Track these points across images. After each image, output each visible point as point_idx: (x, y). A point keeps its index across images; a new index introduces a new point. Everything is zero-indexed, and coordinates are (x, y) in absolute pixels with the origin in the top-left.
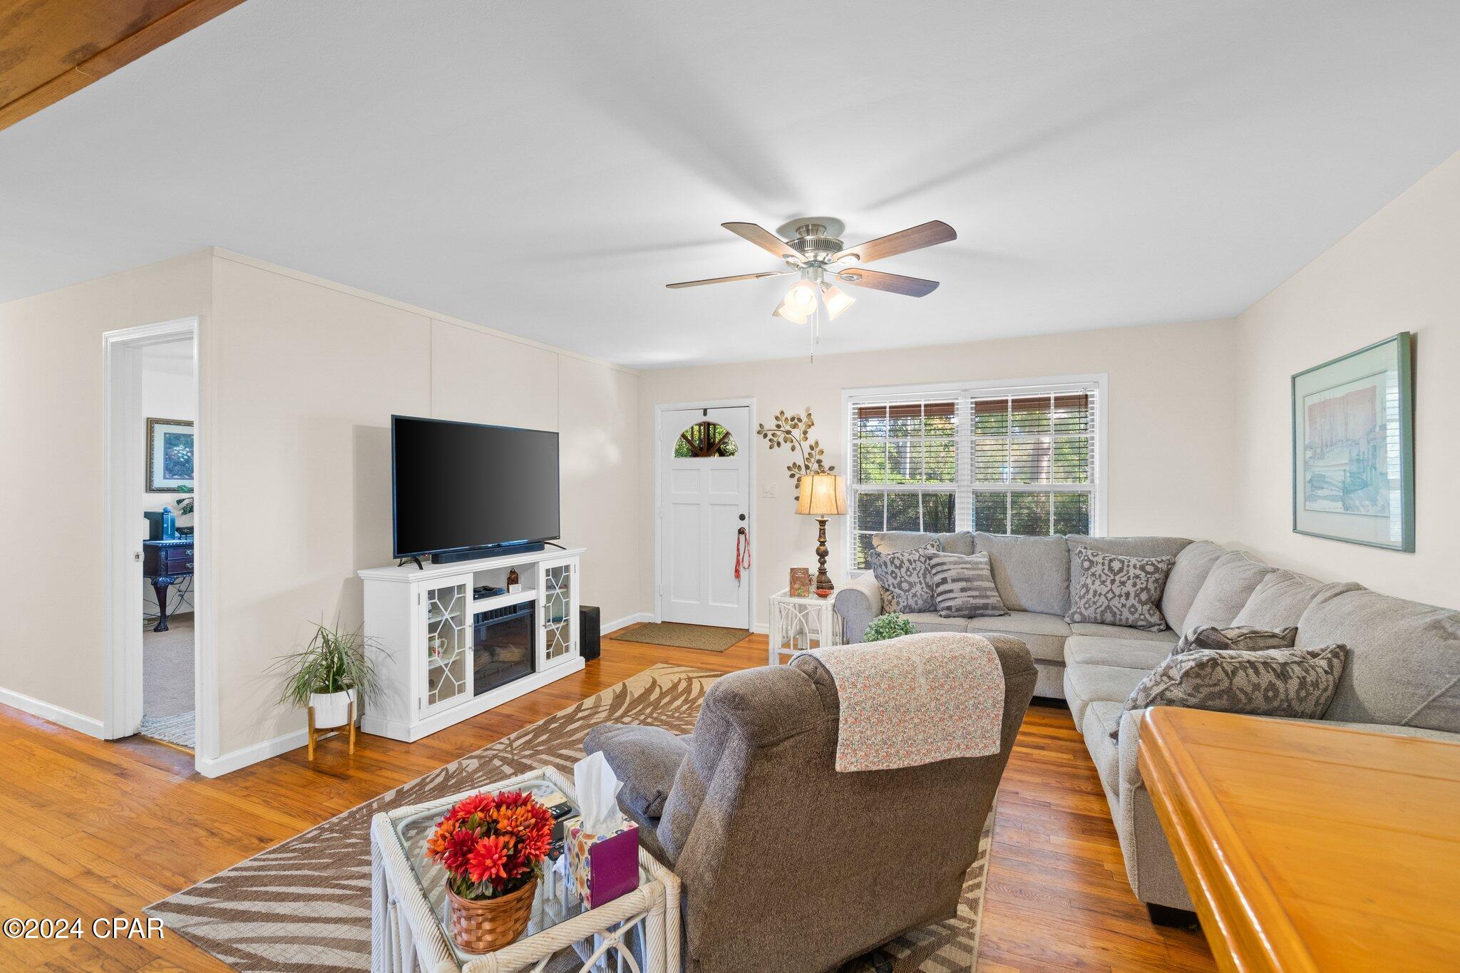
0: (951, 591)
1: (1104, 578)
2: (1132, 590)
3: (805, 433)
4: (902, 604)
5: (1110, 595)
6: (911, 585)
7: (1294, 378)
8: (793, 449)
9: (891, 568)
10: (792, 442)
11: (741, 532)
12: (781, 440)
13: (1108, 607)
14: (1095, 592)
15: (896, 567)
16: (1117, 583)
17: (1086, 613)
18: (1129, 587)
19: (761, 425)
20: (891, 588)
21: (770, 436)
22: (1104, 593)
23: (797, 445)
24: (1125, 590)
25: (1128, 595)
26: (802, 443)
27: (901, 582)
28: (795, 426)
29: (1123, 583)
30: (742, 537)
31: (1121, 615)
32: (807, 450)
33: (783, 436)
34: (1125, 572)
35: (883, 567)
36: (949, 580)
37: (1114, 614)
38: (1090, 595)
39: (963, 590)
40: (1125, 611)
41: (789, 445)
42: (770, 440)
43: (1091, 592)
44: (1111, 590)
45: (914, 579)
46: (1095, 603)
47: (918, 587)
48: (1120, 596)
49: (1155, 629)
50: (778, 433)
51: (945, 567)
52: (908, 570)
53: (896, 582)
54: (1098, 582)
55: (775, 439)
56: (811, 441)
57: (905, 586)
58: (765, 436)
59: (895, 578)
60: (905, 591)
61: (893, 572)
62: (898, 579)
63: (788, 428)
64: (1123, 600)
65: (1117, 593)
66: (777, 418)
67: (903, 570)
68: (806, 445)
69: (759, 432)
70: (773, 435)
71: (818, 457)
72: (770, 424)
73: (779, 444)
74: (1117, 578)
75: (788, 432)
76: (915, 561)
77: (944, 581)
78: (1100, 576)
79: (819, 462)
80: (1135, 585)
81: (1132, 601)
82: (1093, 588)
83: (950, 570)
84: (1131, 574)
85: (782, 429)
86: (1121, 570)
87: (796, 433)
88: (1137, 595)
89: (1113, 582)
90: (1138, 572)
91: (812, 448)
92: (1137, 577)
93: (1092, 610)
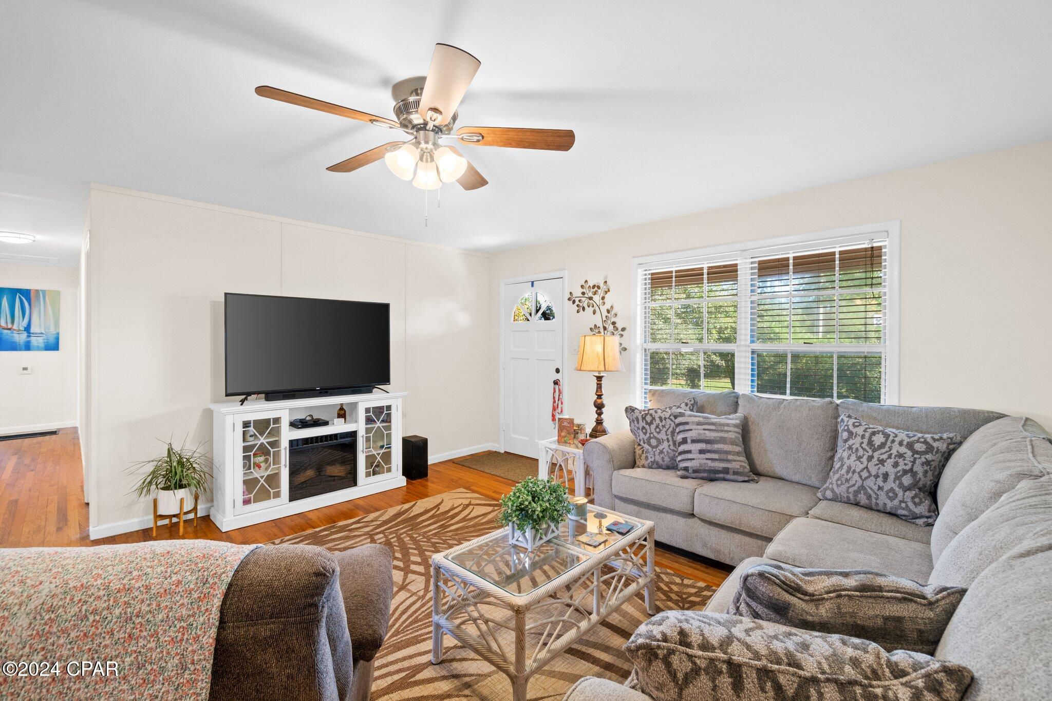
0: (689, 452)
1: (861, 452)
2: (892, 472)
3: (603, 298)
4: (650, 460)
5: (865, 474)
6: (659, 442)
8: (594, 313)
9: (642, 424)
10: (593, 307)
11: (556, 383)
12: (585, 305)
13: (862, 487)
14: (849, 468)
15: (647, 423)
16: (875, 460)
17: (837, 491)
18: (888, 467)
19: (571, 293)
20: (642, 443)
21: (577, 303)
22: (858, 470)
23: (597, 309)
24: (883, 470)
25: (886, 476)
26: (601, 307)
27: (650, 438)
28: (595, 293)
29: (882, 462)
30: (557, 387)
31: (877, 499)
32: (605, 313)
33: (586, 302)
34: (887, 449)
35: (636, 422)
36: (689, 441)
37: (869, 497)
38: (844, 471)
39: (702, 452)
40: (882, 495)
41: (591, 309)
42: (578, 306)
43: (845, 467)
44: (867, 467)
45: (662, 436)
46: (847, 480)
47: (666, 444)
48: (877, 476)
49: (921, 521)
50: (583, 299)
51: (687, 427)
52: (657, 427)
53: (645, 438)
54: (853, 457)
55: (581, 304)
56: (608, 306)
57: (654, 442)
58: (574, 302)
59: (645, 434)
60: (653, 447)
61: (643, 428)
62: (648, 435)
63: (590, 295)
64: (880, 481)
65: (874, 471)
66: (582, 287)
67: (653, 427)
68: (604, 309)
69: (569, 299)
70: (580, 301)
71: (613, 320)
72: (577, 292)
73: (584, 309)
74: (876, 455)
75: (591, 298)
76: (665, 419)
77: (684, 441)
78: (857, 449)
79: (614, 323)
80: (896, 465)
81: (890, 484)
82: (848, 462)
83: (691, 430)
84: (894, 452)
85: (586, 295)
86: (882, 445)
87: (597, 298)
88: (897, 478)
89: (870, 458)
90: (903, 450)
91: (608, 311)
92: (901, 456)
93: (844, 488)
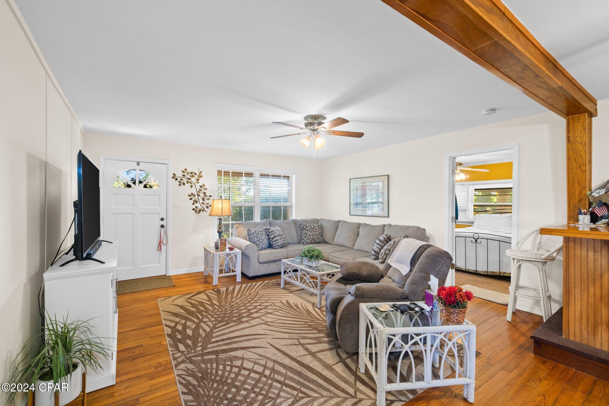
0: (277, 240)
1: (311, 230)
3: (198, 180)
4: (260, 247)
5: (313, 235)
6: (263, 240)
7: (350, 179)
8: (191, 186)
9: (256, 235)
10: (191, 183)
11: (162, 226)
12: (185, 182)
13: (313, 239)
14: (309, 235)
15: (257, 234)
17: (307, 241)
18: (317, 232)
19: (174, 174)
20: (256, 242)
21: (179, 180)
22: (311, 235)
23: (193, 185)
24: (316, 233)
26: (196, 184)
27: (259, 239)
28: (193, 176)
29: (316, 231)
30: (163, 229)
32: (198, 188)
33: (186, 180)
35: (253, 234)
36: (277, 236)
37: (314, 240)
38: (308, 236)
39: (282, 239)
40: (317, 239)
41: (189, 185)
42: (179, 182)
43: (308, 235)
45: (263, 238)
46: (310, 238)
47: (265, 240)
49: (323, 243)
50: (184, 179)
52: (261, 235)
53: (257, 240)
54: (309, 232)
55: (182, 181)
56: (201, 184)
57: (261, 240)
58: (176, 179)
59: (257, 238)
60: (261, 242)
61: (256, 236)
62: (258, 238)
63: (189, 177)
65: (315, 234)
66: (183, 172)
67: (259, 235)
68: (198, 186)
69: (173, 178)
70: (181, 179)
71: (204, 191)
72: (179, 174)
73: (184, 184)
75: (189, 179)
76: (262, 231)
77: (275, 237)
79: (204, 193)
80: (318, 232)
81: (318, 236)
82: (308, 234)
85: (186, 177)
86: (314, 228)
87: (193, 180)
88: (319, 234)
89: (313, 231)
91: (201, 187)
93: (309, 240)
